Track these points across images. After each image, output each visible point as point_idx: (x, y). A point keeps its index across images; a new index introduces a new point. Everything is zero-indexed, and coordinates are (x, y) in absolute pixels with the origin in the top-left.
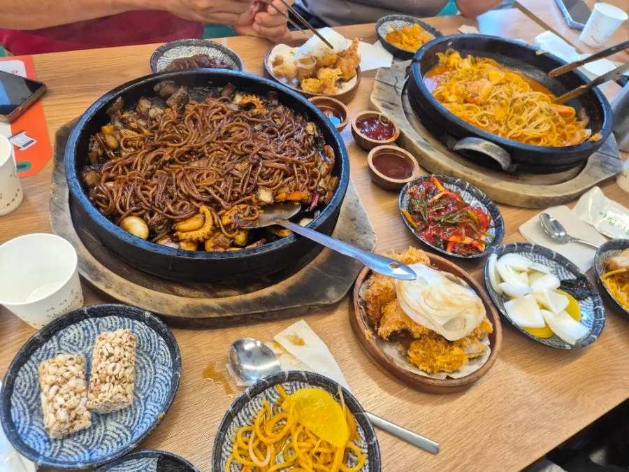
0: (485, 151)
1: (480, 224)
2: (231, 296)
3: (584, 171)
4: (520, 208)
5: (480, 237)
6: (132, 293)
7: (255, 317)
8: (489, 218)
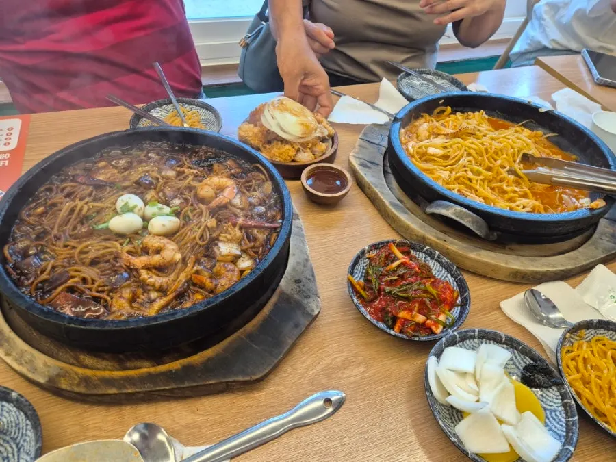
0: (453, 217)
1: (440, 300)
2: (140, 368)
3: (590, 242)
4: (506, 282)
5: (438, 315)
6: (31, 362)
7: (162, 394)
8: (455, 295)
